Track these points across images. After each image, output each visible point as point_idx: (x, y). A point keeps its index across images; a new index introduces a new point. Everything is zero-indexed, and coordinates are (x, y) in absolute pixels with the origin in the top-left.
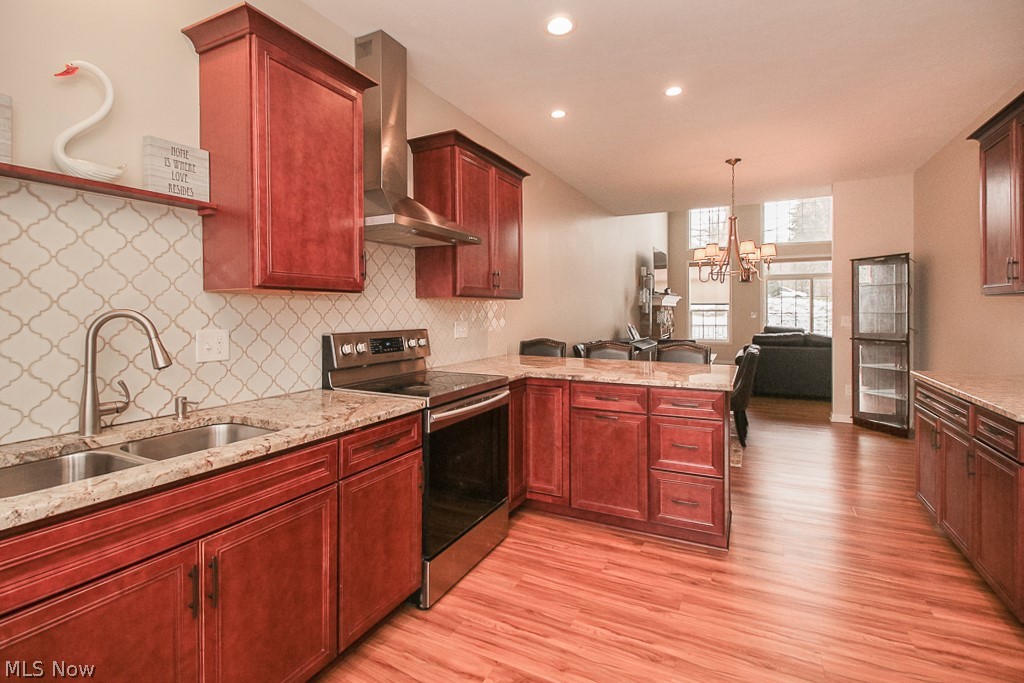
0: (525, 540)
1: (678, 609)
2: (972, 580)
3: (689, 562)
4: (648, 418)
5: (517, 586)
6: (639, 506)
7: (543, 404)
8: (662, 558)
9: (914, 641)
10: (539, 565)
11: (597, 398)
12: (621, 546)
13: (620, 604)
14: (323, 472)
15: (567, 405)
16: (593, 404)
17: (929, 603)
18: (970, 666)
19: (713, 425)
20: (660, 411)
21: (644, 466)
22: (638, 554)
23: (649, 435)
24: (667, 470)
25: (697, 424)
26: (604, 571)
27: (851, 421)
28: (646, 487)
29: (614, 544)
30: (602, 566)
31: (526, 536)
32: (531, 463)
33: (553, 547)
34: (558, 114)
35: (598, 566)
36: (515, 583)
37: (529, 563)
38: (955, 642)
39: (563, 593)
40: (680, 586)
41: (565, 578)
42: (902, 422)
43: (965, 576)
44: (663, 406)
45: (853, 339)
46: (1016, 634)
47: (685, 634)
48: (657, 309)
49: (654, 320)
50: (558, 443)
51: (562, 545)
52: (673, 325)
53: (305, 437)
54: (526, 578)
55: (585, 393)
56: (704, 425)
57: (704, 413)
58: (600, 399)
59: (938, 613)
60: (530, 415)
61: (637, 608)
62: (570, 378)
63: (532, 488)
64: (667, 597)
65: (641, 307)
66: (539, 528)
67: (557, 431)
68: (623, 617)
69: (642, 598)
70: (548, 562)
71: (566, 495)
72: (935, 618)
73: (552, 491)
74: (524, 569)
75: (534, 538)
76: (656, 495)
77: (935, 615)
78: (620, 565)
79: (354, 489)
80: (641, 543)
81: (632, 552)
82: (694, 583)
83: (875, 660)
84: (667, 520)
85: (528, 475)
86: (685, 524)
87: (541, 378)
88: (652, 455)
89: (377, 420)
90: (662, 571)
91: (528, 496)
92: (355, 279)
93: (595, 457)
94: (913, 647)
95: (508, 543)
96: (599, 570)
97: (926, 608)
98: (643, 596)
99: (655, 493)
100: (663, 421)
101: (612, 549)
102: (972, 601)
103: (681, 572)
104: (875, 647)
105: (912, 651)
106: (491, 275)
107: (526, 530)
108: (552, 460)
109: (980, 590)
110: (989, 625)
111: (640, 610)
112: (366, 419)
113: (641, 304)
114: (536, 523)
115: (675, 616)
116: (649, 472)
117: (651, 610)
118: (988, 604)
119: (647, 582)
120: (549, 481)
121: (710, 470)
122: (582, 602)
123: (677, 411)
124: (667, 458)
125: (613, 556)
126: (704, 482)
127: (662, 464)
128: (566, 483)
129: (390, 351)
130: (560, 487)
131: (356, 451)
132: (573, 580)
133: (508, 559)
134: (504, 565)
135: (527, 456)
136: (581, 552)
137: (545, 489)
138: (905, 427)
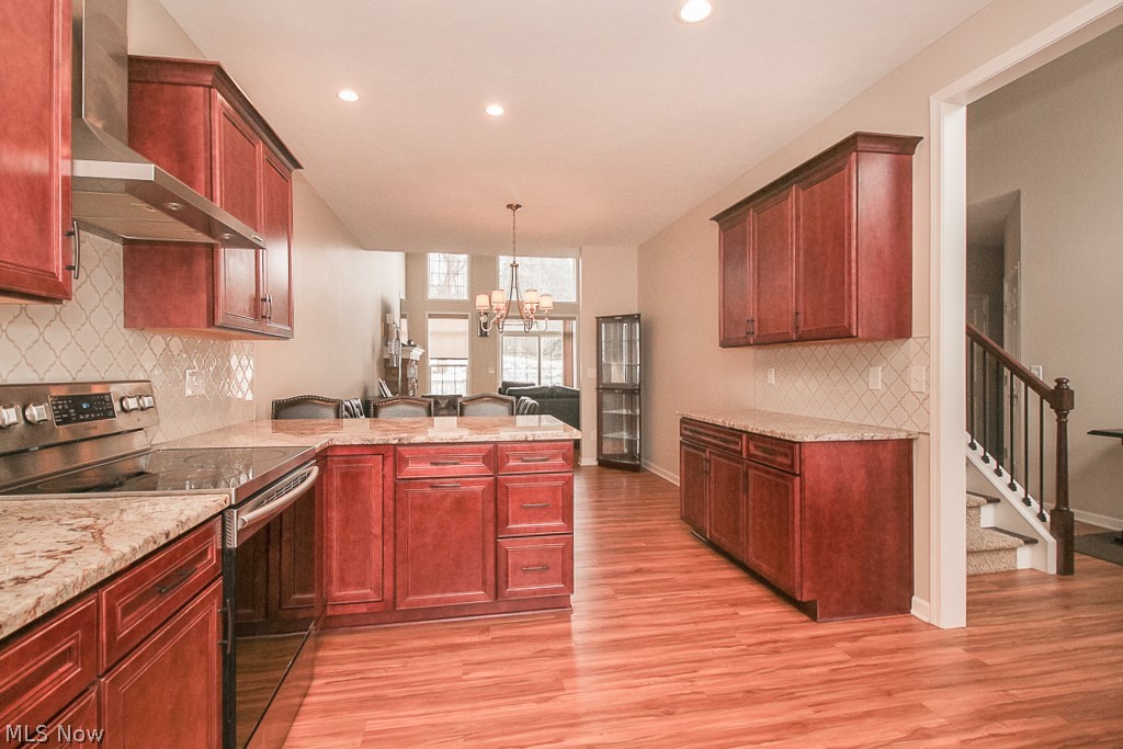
0: (339, 674)
1: (564, 689)
2: (743, 578)
3: (545, 633)
4: (496, 480)
5: (363, 742)
6: (484, 586)
7: (352, 479)
8: (520, 639)
9: (743, 641)
10: (378, 702)
11: (432, 463)
12: (467, 640)
13: (504, 709)
14: (70, 672)
15: (389, 480)
16: (427, 471)
17: (732, 605)
18: (783, 647)
19: (563, 477)
20: (509, 469)
21: (490, 537)
22: (490, 643)
23: (496, 499)
24: (517, 535)
25: (548, 479)
26: (464, 677)
27: (596, 463)
28: (492, 561)
29: (459, 640)
30: (458, 673)
31: (340, 668)
32: (335, 565)
33: (385, 670)
34: (348, 96)
35: (454, 674)
36: (359, 740)
37: (363, 704)
38: (765, 631)
39: (433, 725)
40: (550, 663)
41: (423, 705)
42: (634, 458)
43: (737, 575)
44: (512, 463)
45: (598, 389)
46: (789, 611)
47: (586, 714)
48: (406, 362)
49: (404, 375)
50: (377, 530)
51: (395, 664)
52: (417, 381)
53: (38, 604)
54: (371, 726)
55: (417, 460)
56: (556, 479)
57: (555, 466)
58: (437, 464)
59: (743, 612)
60: (334, 499)
61: (524, 707)
62: (396, 442)
63: (335, 599)
64: (545, 680)
65: (387, 361)
66: (353, 652)
67: (376, 513)
68: (515, 723)
69: (523, 692)
70: (390, 692)
71: (388, 595)
72: (742, 617)
73: (366, 596)
74: (361, 714)
75: (355, 667)
76: (504, 567)
77: (742, 613)
78: (479, 663)
79: (124, 688)
80: (486, 630)
81: (483, 643)
82: (562, 655)
83: (730, 669)
84: (516, 593)
85: (330, 582)
86: (535, 592)
87: (352, 445)
88: (500, 522)
89: (163, 541)
90: (527, 653)
91: (329, 612)
92: (53, 275)
93: (428, 539)
94: (744, 647)
95: (319, 687)
96: (458, 679)
97: (732, 610)
98: (524, 690)
99: (502, 567)
100: (512, 481)
101: (459, 647)
102: (754, 594)
103: (544, 647)
104: (723, 657)
105: (744, 650)
106: (258, 301)
107: (337, 661)
108: (368, 555)
109: (752, 584)
110: (774, 610)
111: (528, 708)
112: (147, 542)
113: (387, 356)
114: (343, 646)
115: (565, 698)
116: (496, 543)
117: (540, 702)
118: (761, 594)
119: (516, 671)
120: (362, 585)
121: (560, 527)
122: (460, 727)
123: (528, 468)
124: (516, 523)
125: (465, 655)
126: (556, 541)
127: (511, 531)
128: (388, 583)
129: (90, 419)
130: (380, 589)
131: (127, 610)
132: (433, 703)
133: (328, 710)
134: (329, 721)
135: (329, 556)
136: (424, 664)
137: (358, 596)
138: (638, 462)
